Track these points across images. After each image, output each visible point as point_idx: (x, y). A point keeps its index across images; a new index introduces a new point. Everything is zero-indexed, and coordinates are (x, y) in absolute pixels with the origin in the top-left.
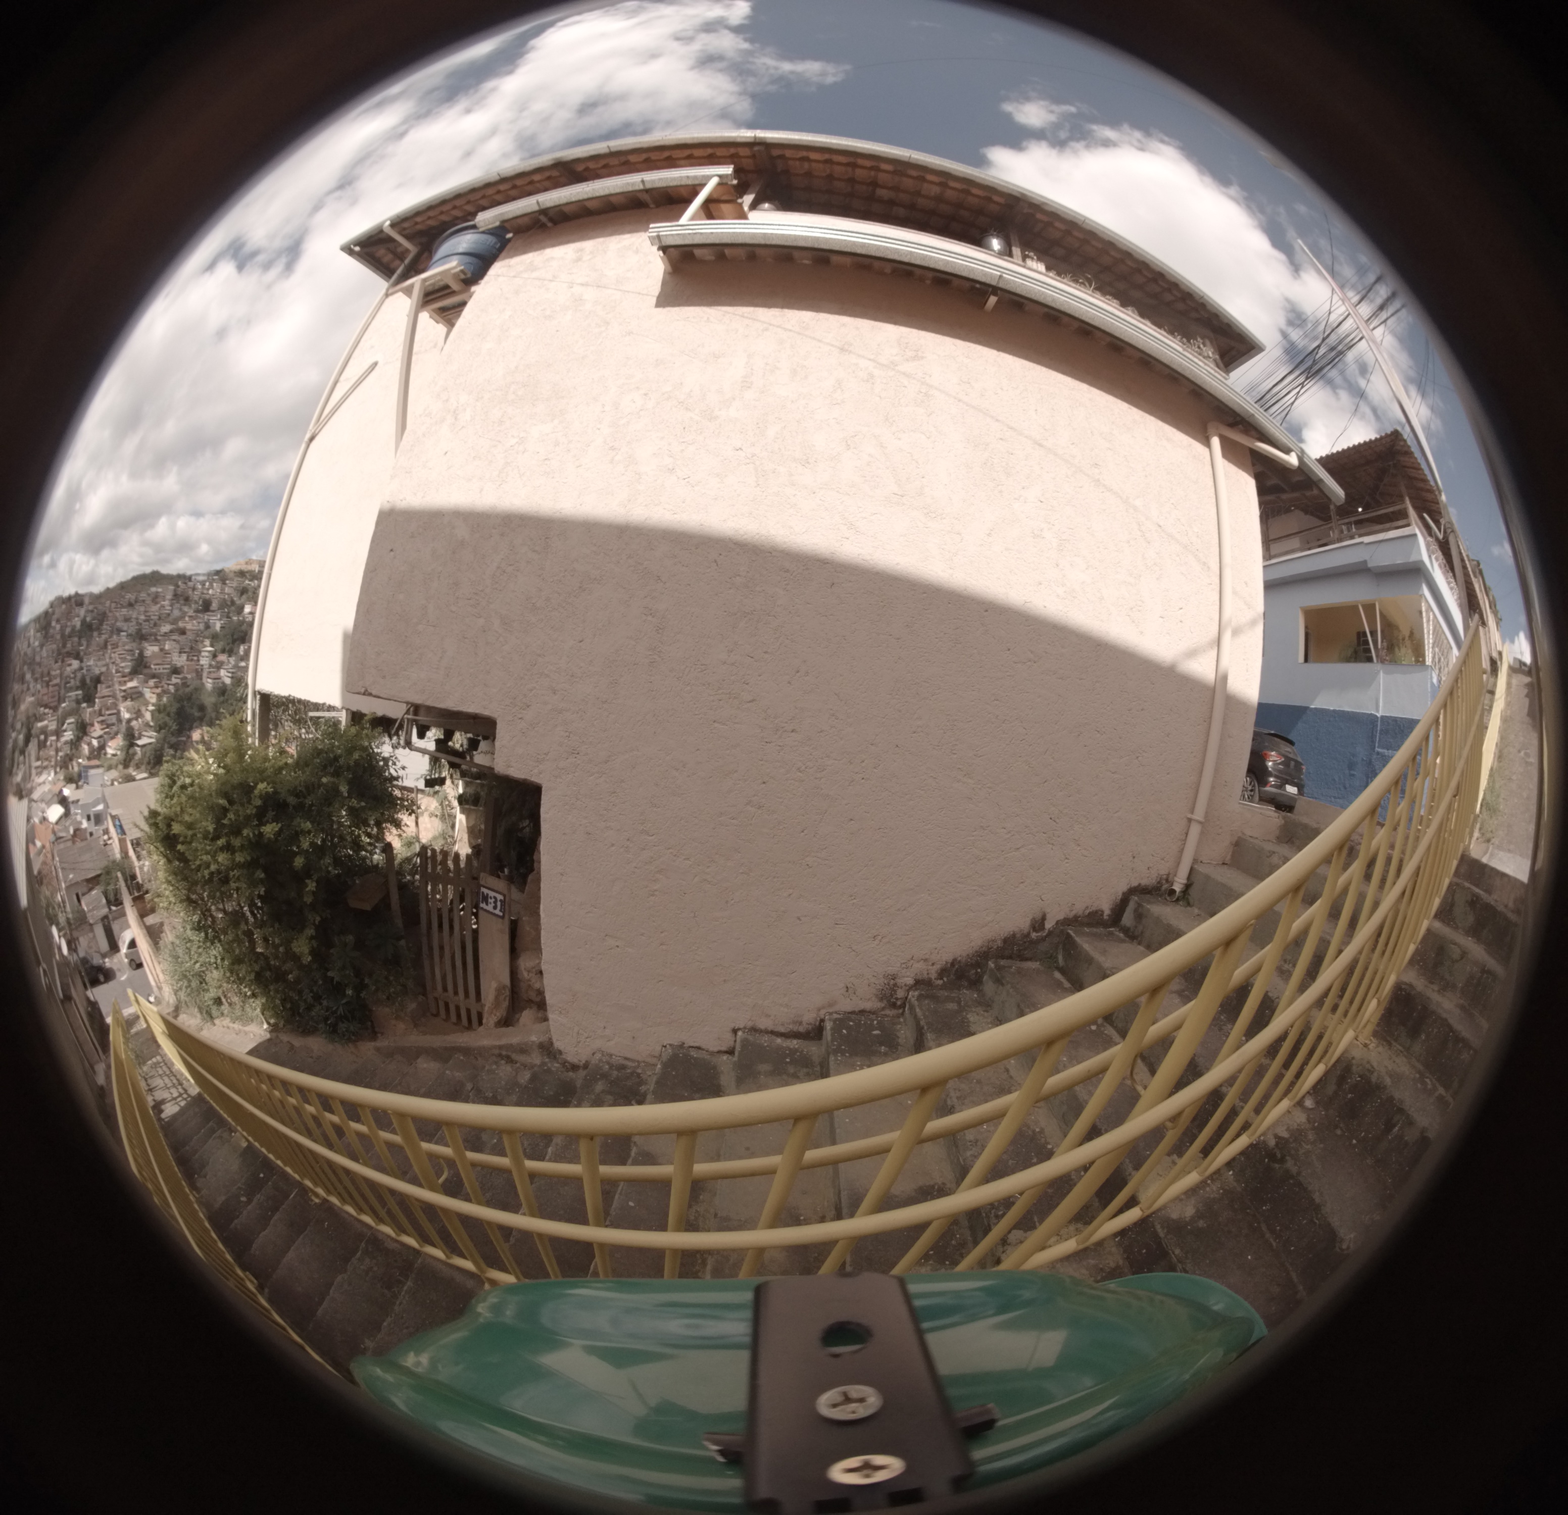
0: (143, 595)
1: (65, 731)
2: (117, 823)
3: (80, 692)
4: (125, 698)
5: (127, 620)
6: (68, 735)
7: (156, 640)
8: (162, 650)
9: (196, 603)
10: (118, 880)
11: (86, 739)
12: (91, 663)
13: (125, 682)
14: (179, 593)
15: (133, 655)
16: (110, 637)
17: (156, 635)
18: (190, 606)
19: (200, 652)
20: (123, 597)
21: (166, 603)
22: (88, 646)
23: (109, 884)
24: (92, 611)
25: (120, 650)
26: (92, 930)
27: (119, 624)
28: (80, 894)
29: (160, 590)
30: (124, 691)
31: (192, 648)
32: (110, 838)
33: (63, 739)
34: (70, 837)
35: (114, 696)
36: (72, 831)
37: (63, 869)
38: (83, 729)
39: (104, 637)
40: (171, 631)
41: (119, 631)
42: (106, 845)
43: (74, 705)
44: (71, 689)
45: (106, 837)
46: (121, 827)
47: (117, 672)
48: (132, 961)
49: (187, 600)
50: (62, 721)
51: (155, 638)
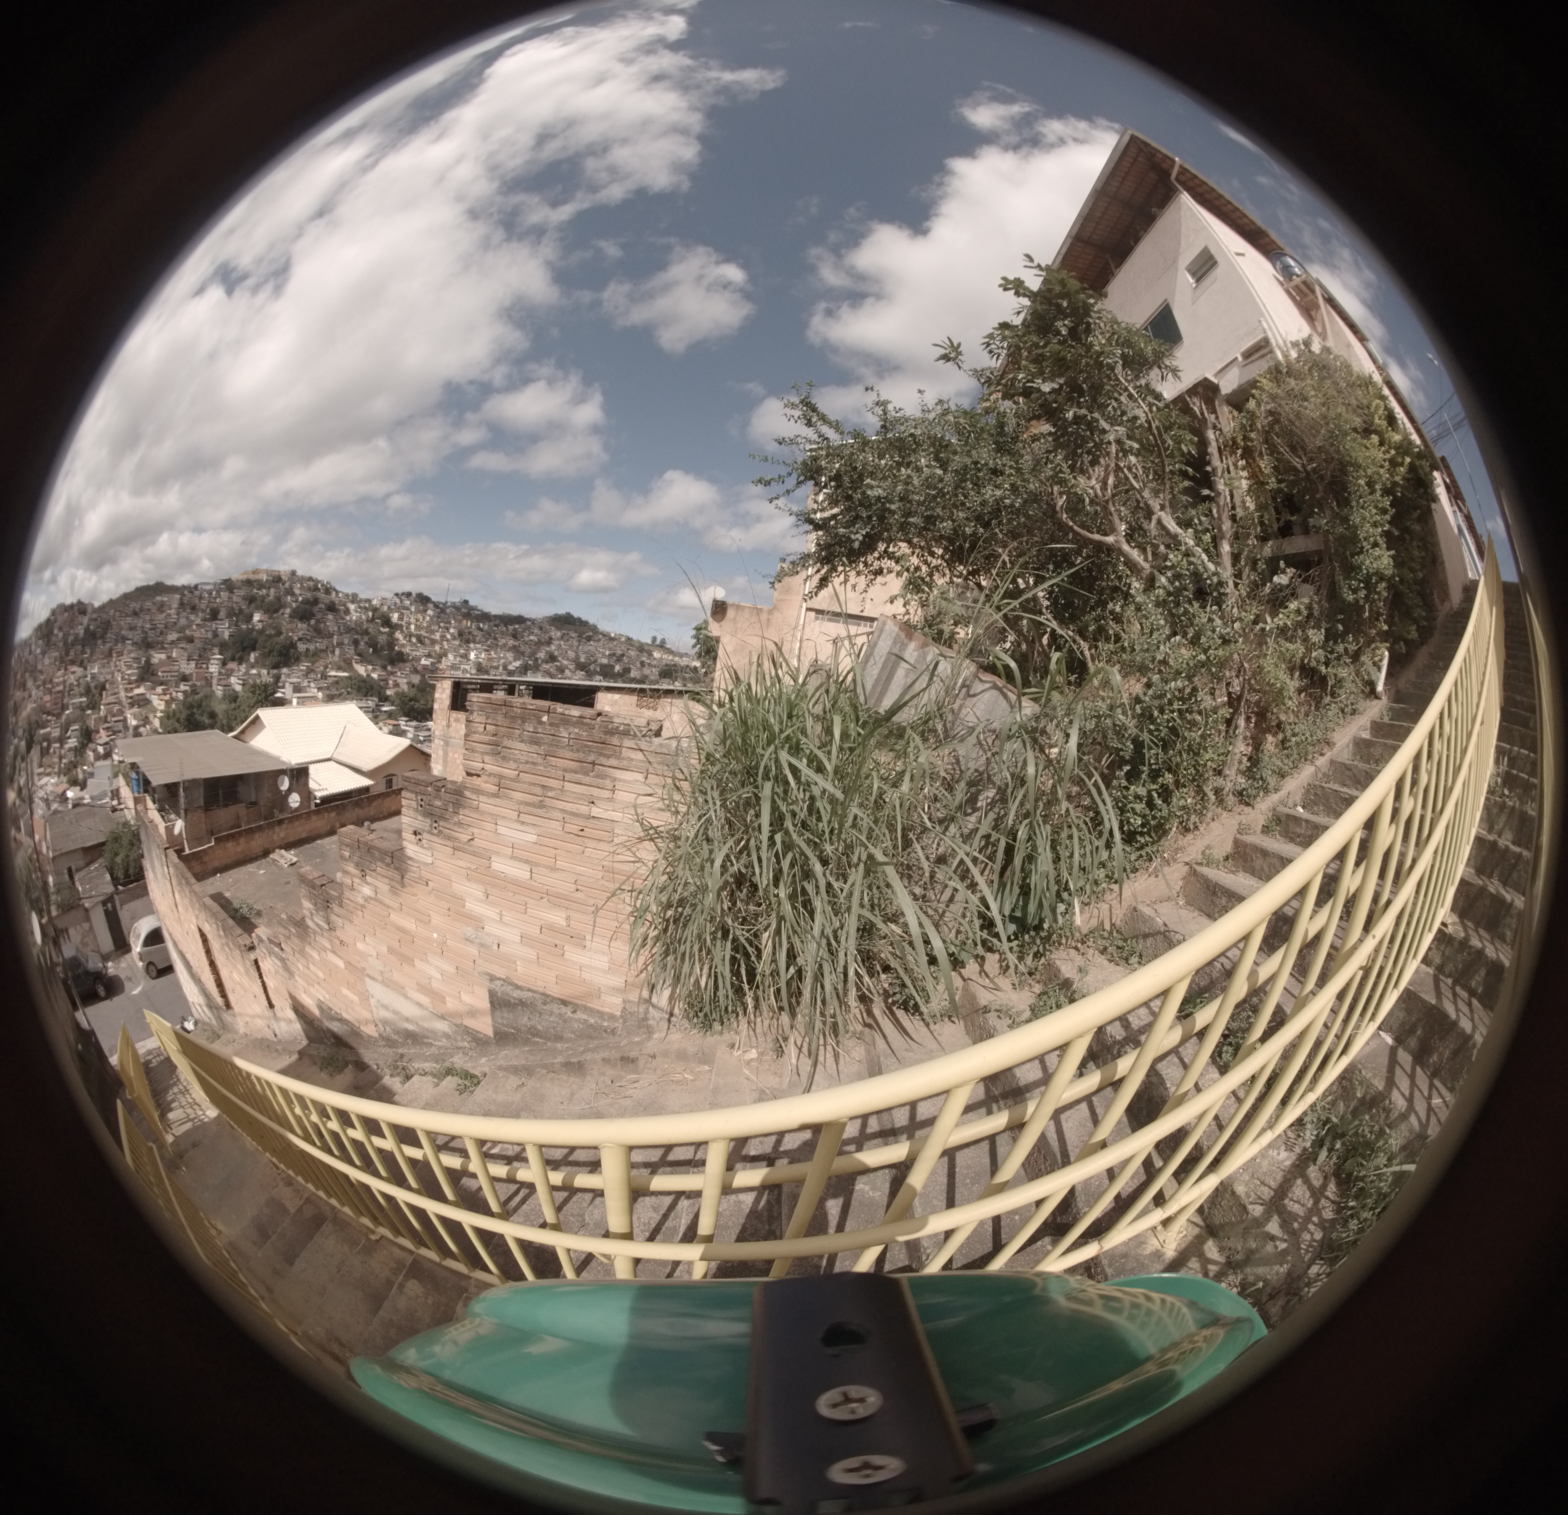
0: (148, 604)
1: (69, 738)
3: (84, 699)
4: (132, 705)
5: (132, 628)
6: (72, 742)
7: (163, 648)
8: (169, 657)
9: (203, 611)
11: (91, 745)
12: (96, 670)
13: (131, 689)
14: (186, 600)
15: (140, 663)
16: (116, 645)
17: (162, 643)
18: (197, 615)
19: (209, 660)
20: (128, 607)
21: (173, 611)
22: (92, 654)
24: (96, 620)
25: (125, 658)
26: (87, 918)
27: (123, 632)
28: (73, 869)
29: (165, 600)
30: (131, 698)
31: (200, 656)
33: (67, 746)
35: (119, 703)
38: (88, 736)
39: (108, 645)
40: (179, 639)
41: (124, 639)
43: (78, 712)
44: (74, 696)
47: (123, 679)
49: (194, 608)
50: (65, 728)
51: (161, 646)
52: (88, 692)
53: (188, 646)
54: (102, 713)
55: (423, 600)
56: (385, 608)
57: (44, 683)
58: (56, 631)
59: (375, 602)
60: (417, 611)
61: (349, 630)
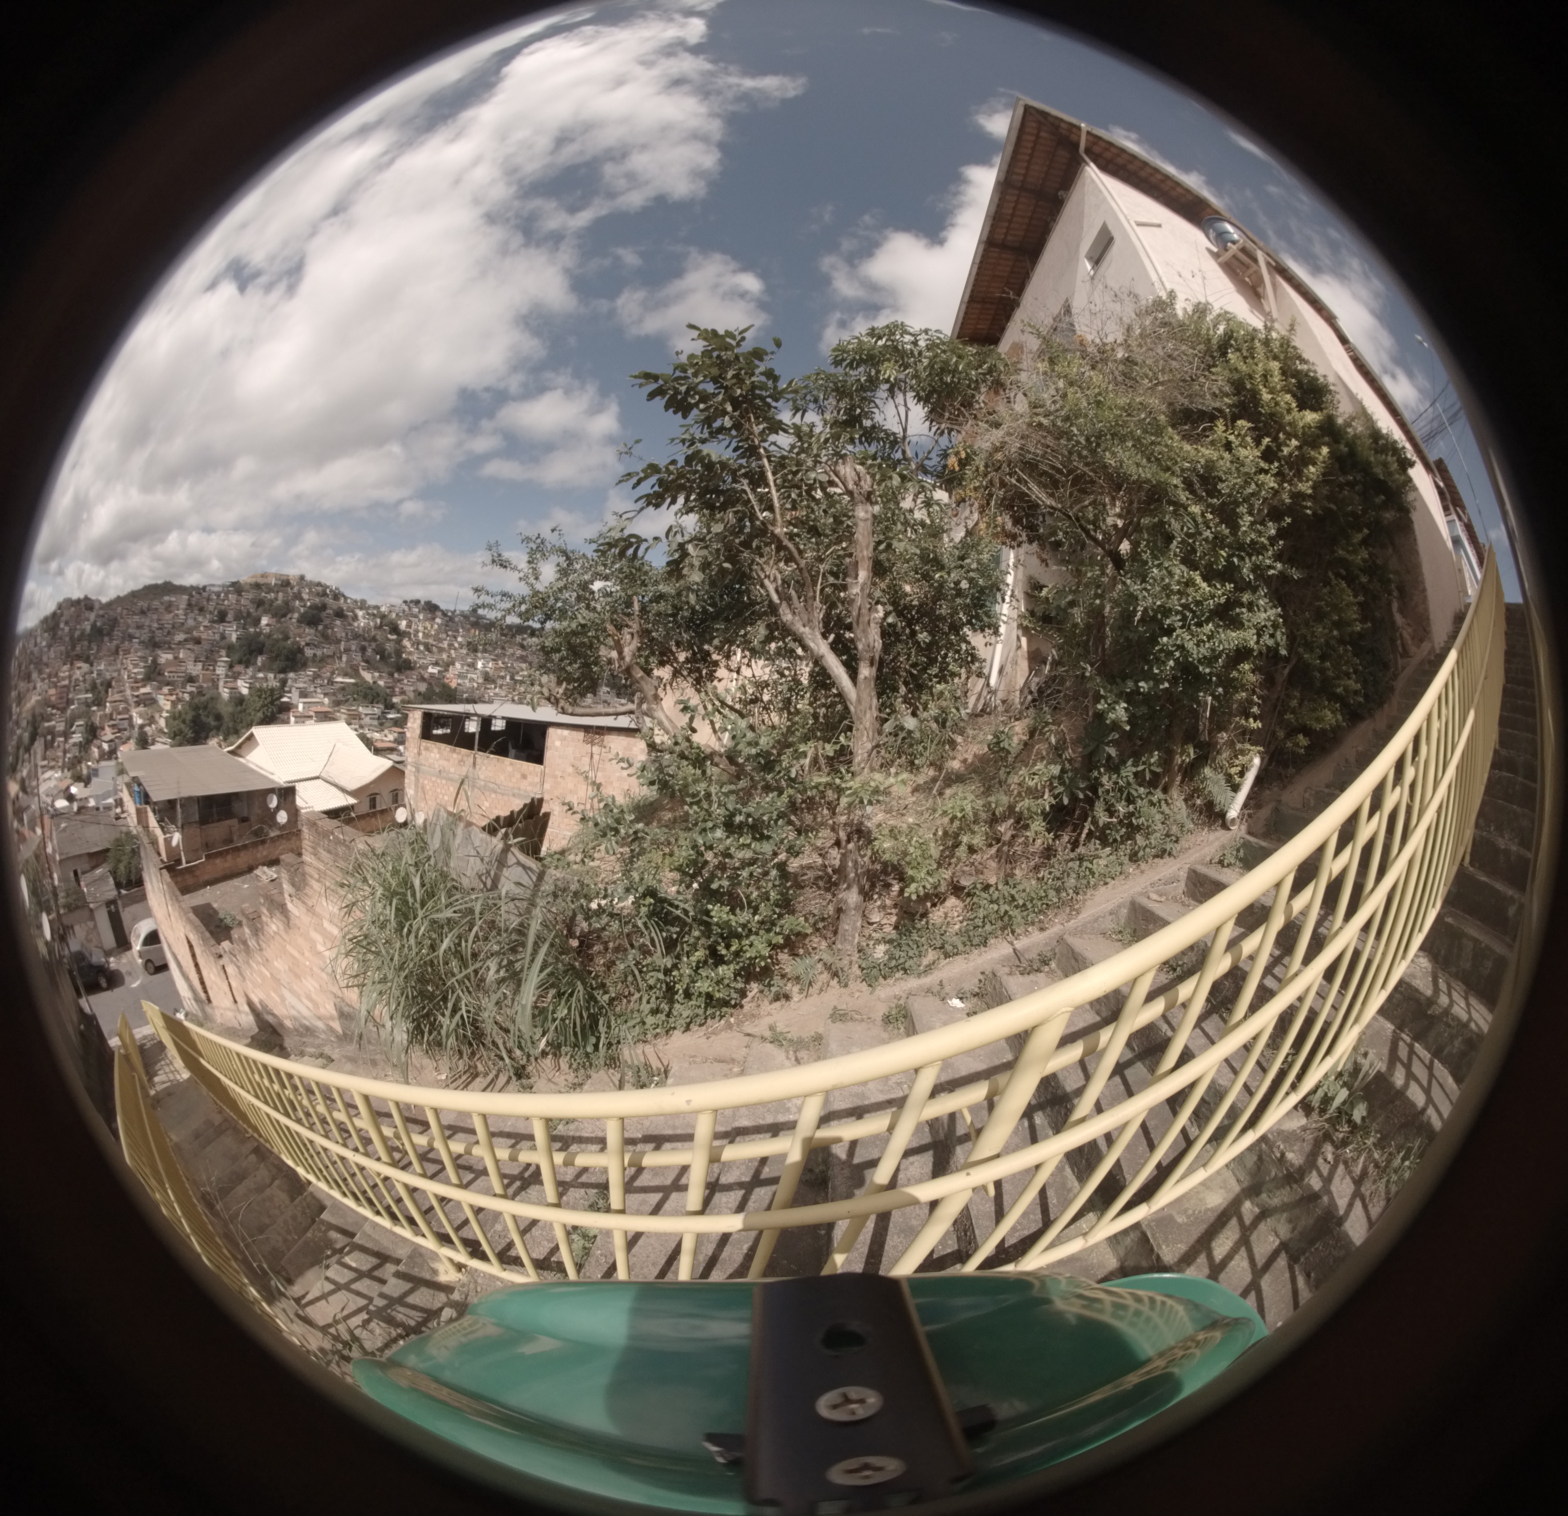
0: (156, 603)
1: (74, 733)
3: (90, 695)
4: (138, 704)
5: (139, 627)
6: (77, 738)
7: (170, 648)
8: (176, 658)
9: (211, 613)
11: (96, 742)
12: (102, 667)
13: (138, 688)
14: (193, 601)
15: (147, 662)
16: (123, 643)
17: (169, 643)
18: (205, 617)
19: (216, 662)
20: (136, 605)
21: (180, 612)
22: (98, 650)
24: (103, 617)
25: (132, 657)
26: (92, 917)
27: (131, 631)
28: (80, 872)
29: (173, 600)
30: (137, 696)
31: (207, 658)
32: (124, 811)
33: (71, 741)
35: (125, 701)
38: (93, 732)
39: (115, 642)
40: (186, 640)
41: (131, 637)
42: (117, 819)
43: (83, 708)
44: (80, 692)
47: (129, 677)
49: (201, 610)
50: (70, 723)
51: (168, 646)
52: (93, 688)
53: (196, 647)
54: (108, 711)
55: (431, 608)
56: (394, 615)
57: (50, 676)
58: (62, 625)
59: (383, 609)
60: (426, 620)
61: (356, 636)
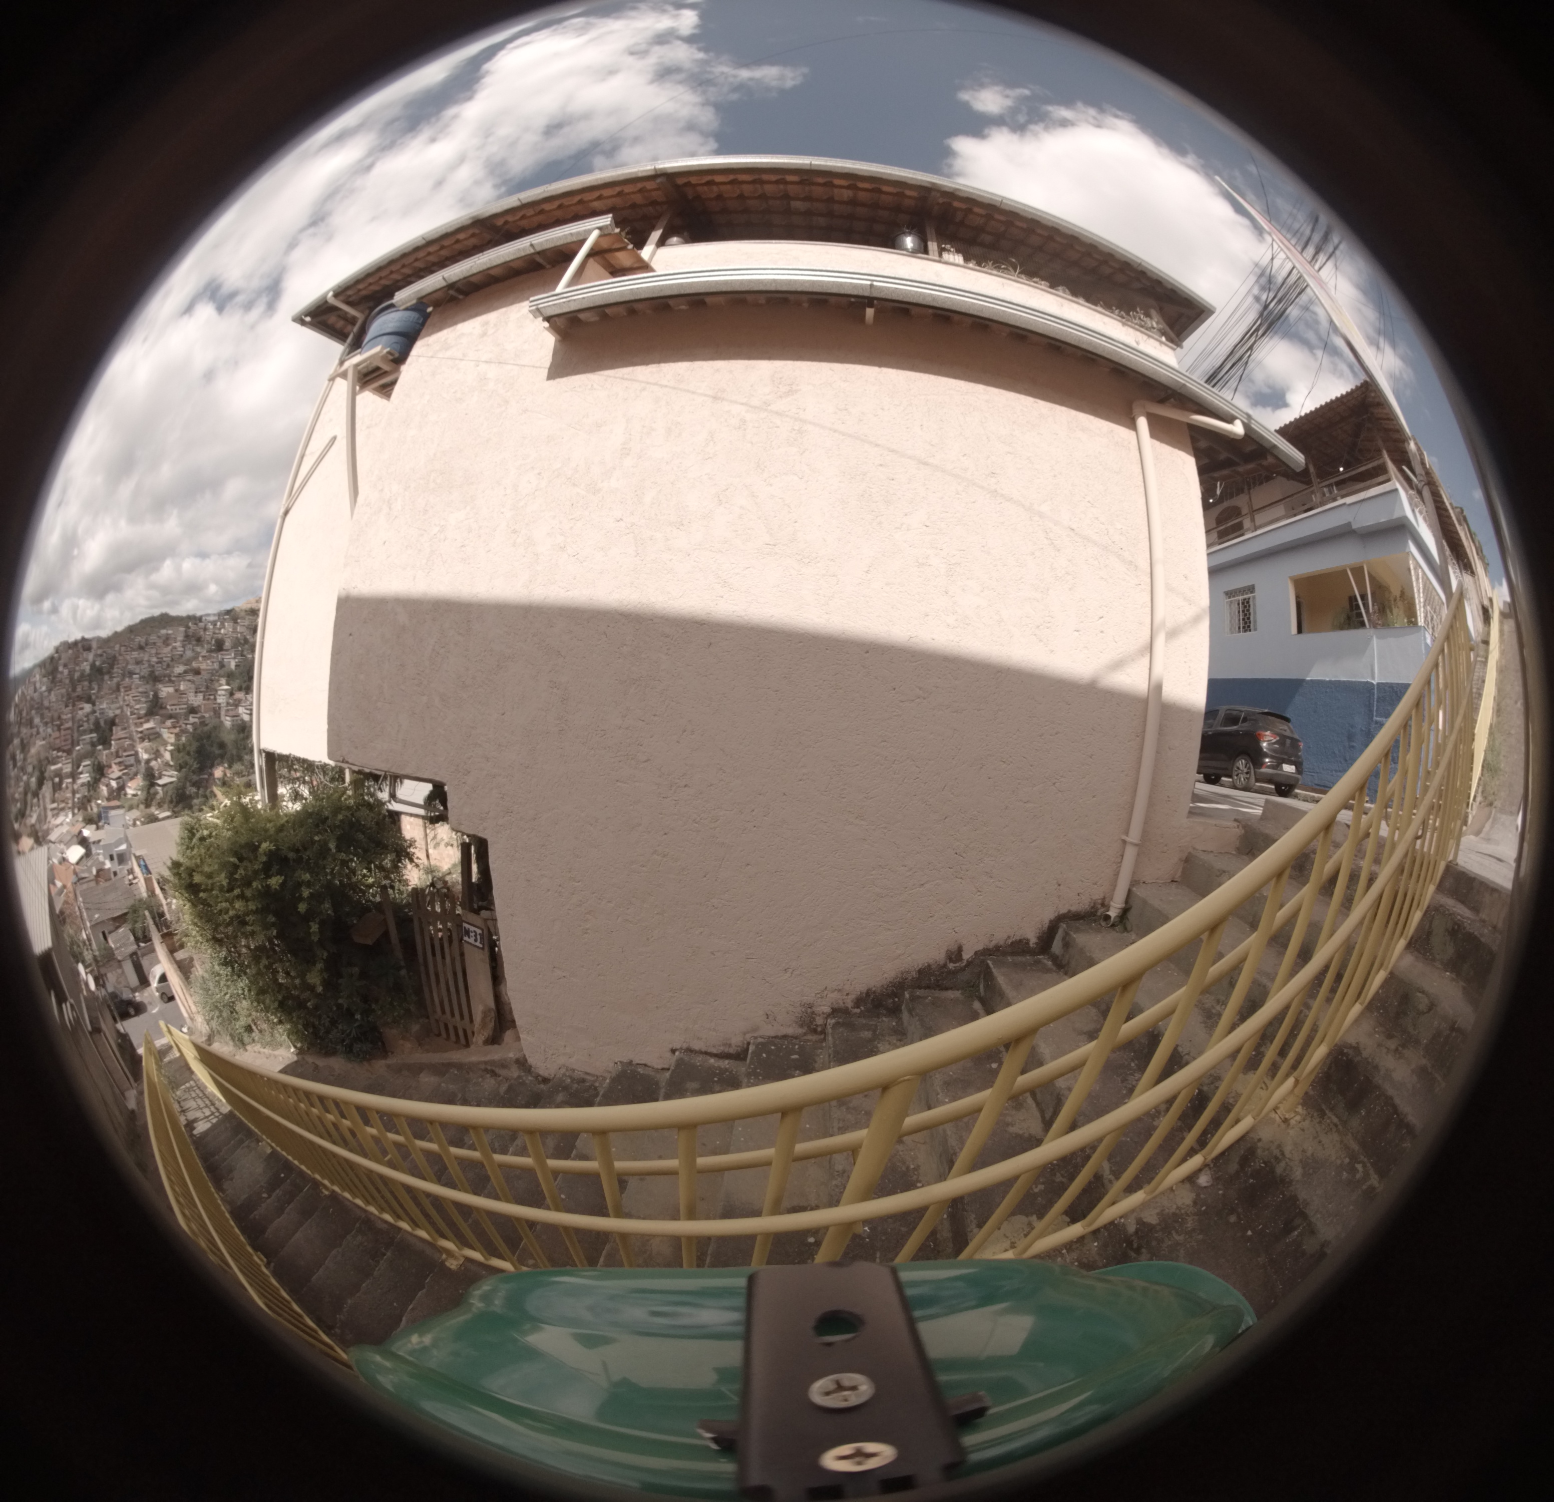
0: (153, 638)
1: (81, 773)
2: (142, 863)
3: (94, 735)
4: (142, 739)
5: (138, 662)
6: (85, 778)
7: (170, 681)
8: (176, 691)
9: (209, 643)
10: (145, 918)
11: (103, 780)
12: (104, 706)
13: (141, 723)
14: (190, 634)
15: (148, 697)
16: (123, 680)
17: (169, 676)
18: (203, 647)
19: (217, 691)
20: (133, 640)
21: (178, 644)
22: (100, 689)
23: (136, 922)
24: (101, 655)
25: (133, 692)
26: (120, 967)
27: (130, 667)
28: (106, 932)
29: (170, 632)
30: (141, 732)
31: (207, 687)
32: (135, 878)
33: (79, 782)
34: (93, 878)
35: (131, 738)
36: (94, 872)
37: (87, 909)
38: (100, 771)
39: (115, 680)
40: (185, 672)
41: (131, 674)
42: (131, 884)
43: (89, 747)
44: (85, 732)
45: (131, 877)
46: (146, 866)
47: (132, 713)
48: (163, 995)
49: (199, 640)
50: (77, 764)
51: (169, 679)
53: (196, 678)
54: (113, 749)
57: (52, 720)
58: (61, 669)
